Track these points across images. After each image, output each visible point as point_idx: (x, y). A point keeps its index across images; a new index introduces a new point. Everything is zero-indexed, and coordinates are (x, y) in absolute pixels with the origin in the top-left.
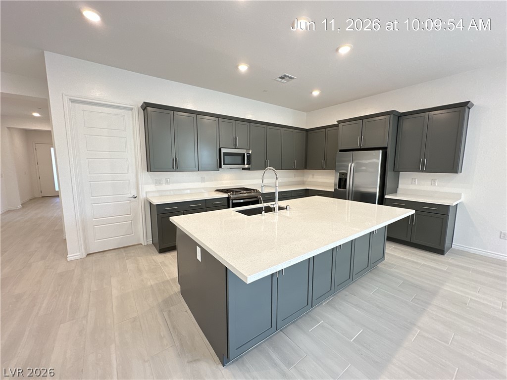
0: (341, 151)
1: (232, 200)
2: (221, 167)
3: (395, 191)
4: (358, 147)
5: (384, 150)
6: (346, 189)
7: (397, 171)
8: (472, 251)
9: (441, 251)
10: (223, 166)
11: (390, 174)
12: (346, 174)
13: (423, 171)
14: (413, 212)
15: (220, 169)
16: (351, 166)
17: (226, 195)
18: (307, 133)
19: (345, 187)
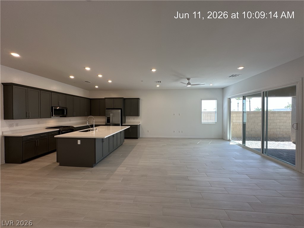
0: (107, 109)
1: (62, 131)
2: (53, 116)
3: (125, 123)
4: (113, 108)
5: (121, 109)
6: (110, 123)
7: (125, 116)
8: (144, 137)
9: (137, 138)
10: (54, 115)
11: (123, 117)
12: (110, 117)
13: (131, 116)
14: (130, 127)
15: (52, 117)
16: (111, 115)
17: (58, 129)
18: (91, 100)
19: (109, 122)
